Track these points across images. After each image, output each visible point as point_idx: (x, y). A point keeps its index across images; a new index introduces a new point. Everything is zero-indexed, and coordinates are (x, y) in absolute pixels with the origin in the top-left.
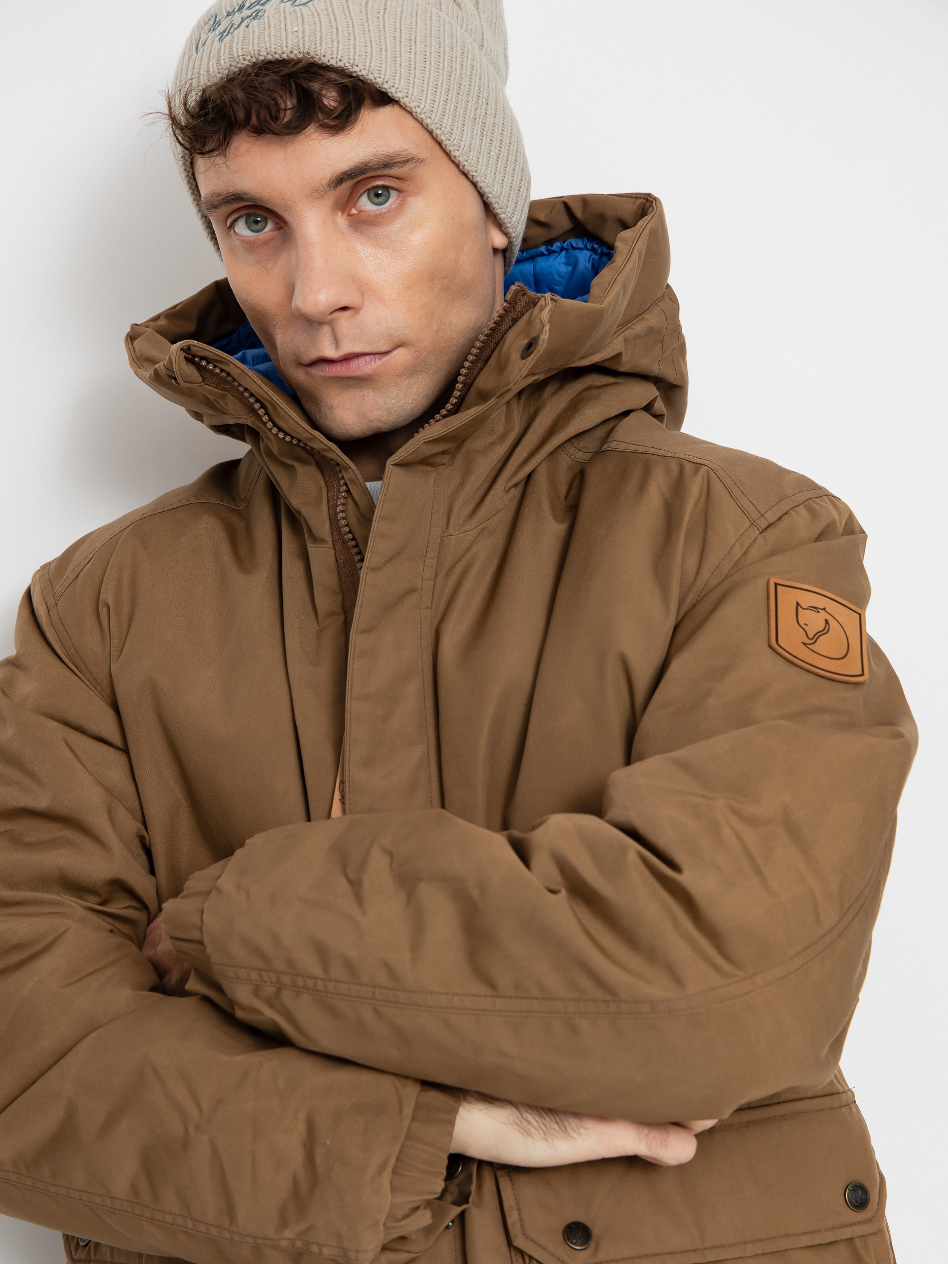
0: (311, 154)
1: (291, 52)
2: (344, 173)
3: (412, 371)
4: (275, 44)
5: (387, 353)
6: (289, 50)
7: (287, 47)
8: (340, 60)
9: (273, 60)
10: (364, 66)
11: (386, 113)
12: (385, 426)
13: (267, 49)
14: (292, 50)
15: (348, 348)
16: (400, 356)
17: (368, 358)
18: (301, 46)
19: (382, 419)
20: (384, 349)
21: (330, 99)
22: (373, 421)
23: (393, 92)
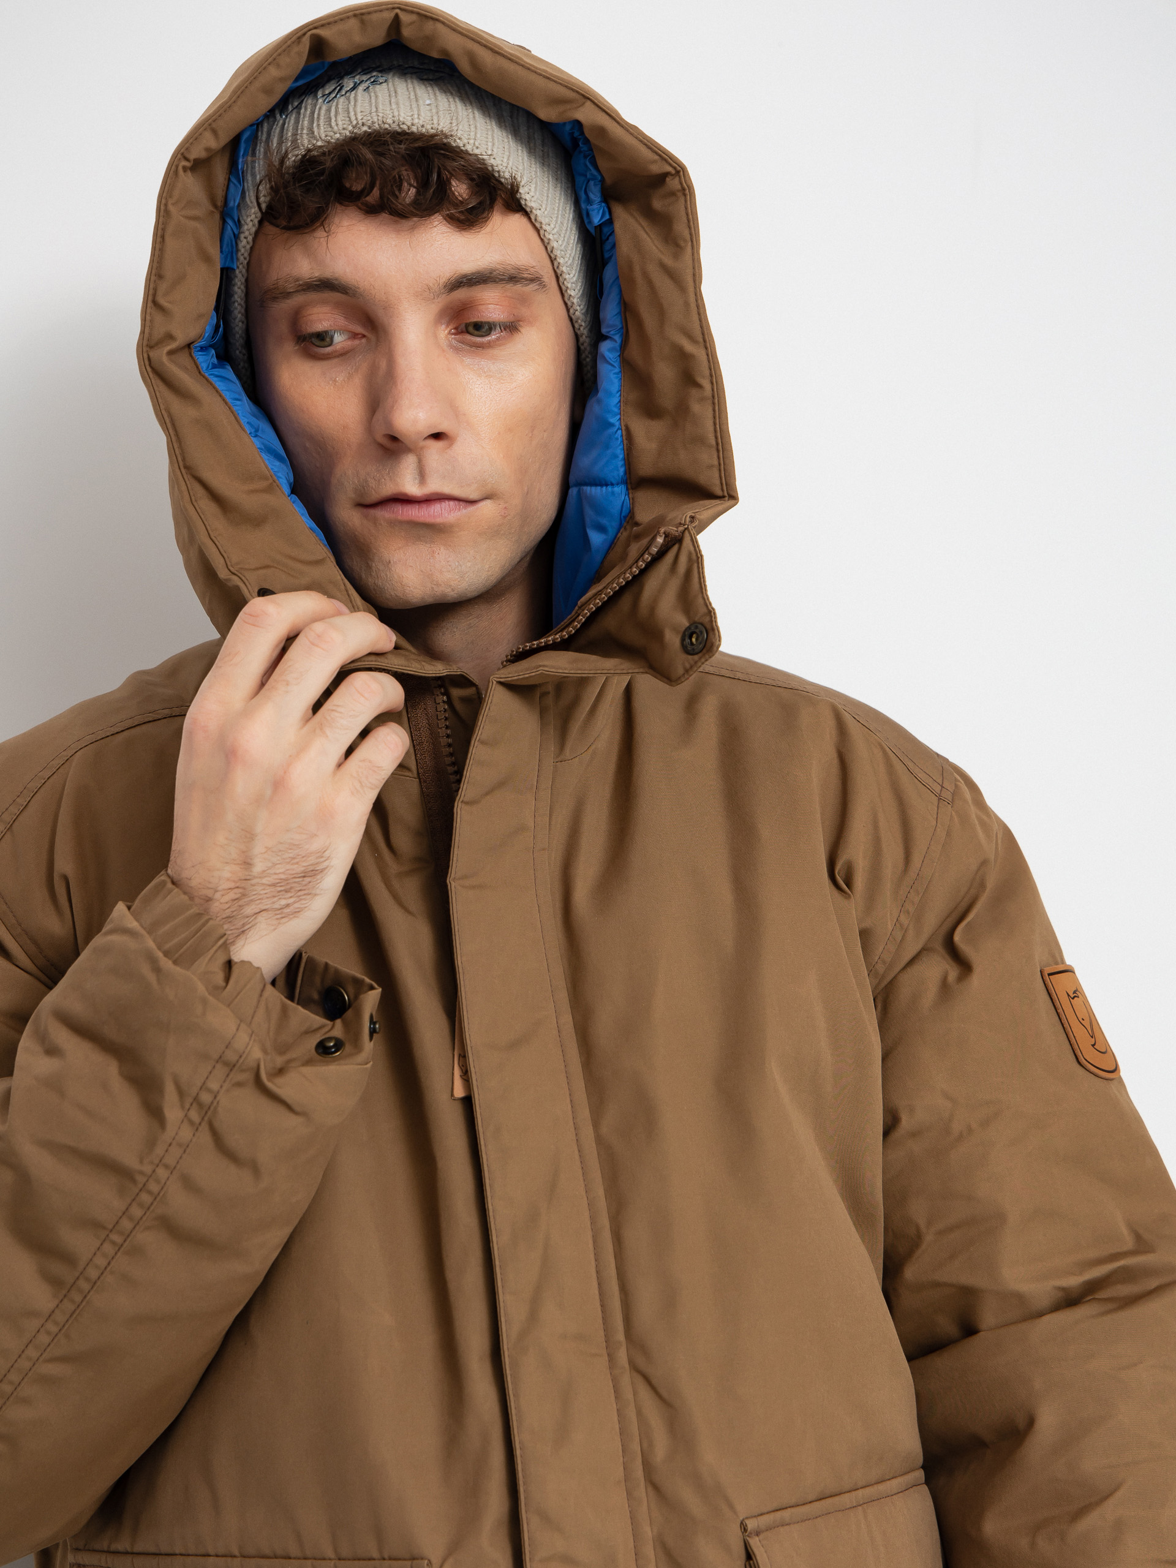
0: (432, 245)
1: (423, 126)
2: (465, 276)
3: (493, 532)
4: (404, 113)
5: (472, 502)
6: (421, 123)
7: (419, 119)
8: (477, 148)
9: (399, 130)
10: (502, 161)
11: (516, 221)
12: (452, 593)
13: (393, 117)
14: (424, 123)
15: (435, 485)
16: (487, 508)
17: (452, 503)
18: (435, 122)
19: (452, 583)
20: (473, 496)
21: (460, 189)
22: (440, 585)
23: (527, 199)
